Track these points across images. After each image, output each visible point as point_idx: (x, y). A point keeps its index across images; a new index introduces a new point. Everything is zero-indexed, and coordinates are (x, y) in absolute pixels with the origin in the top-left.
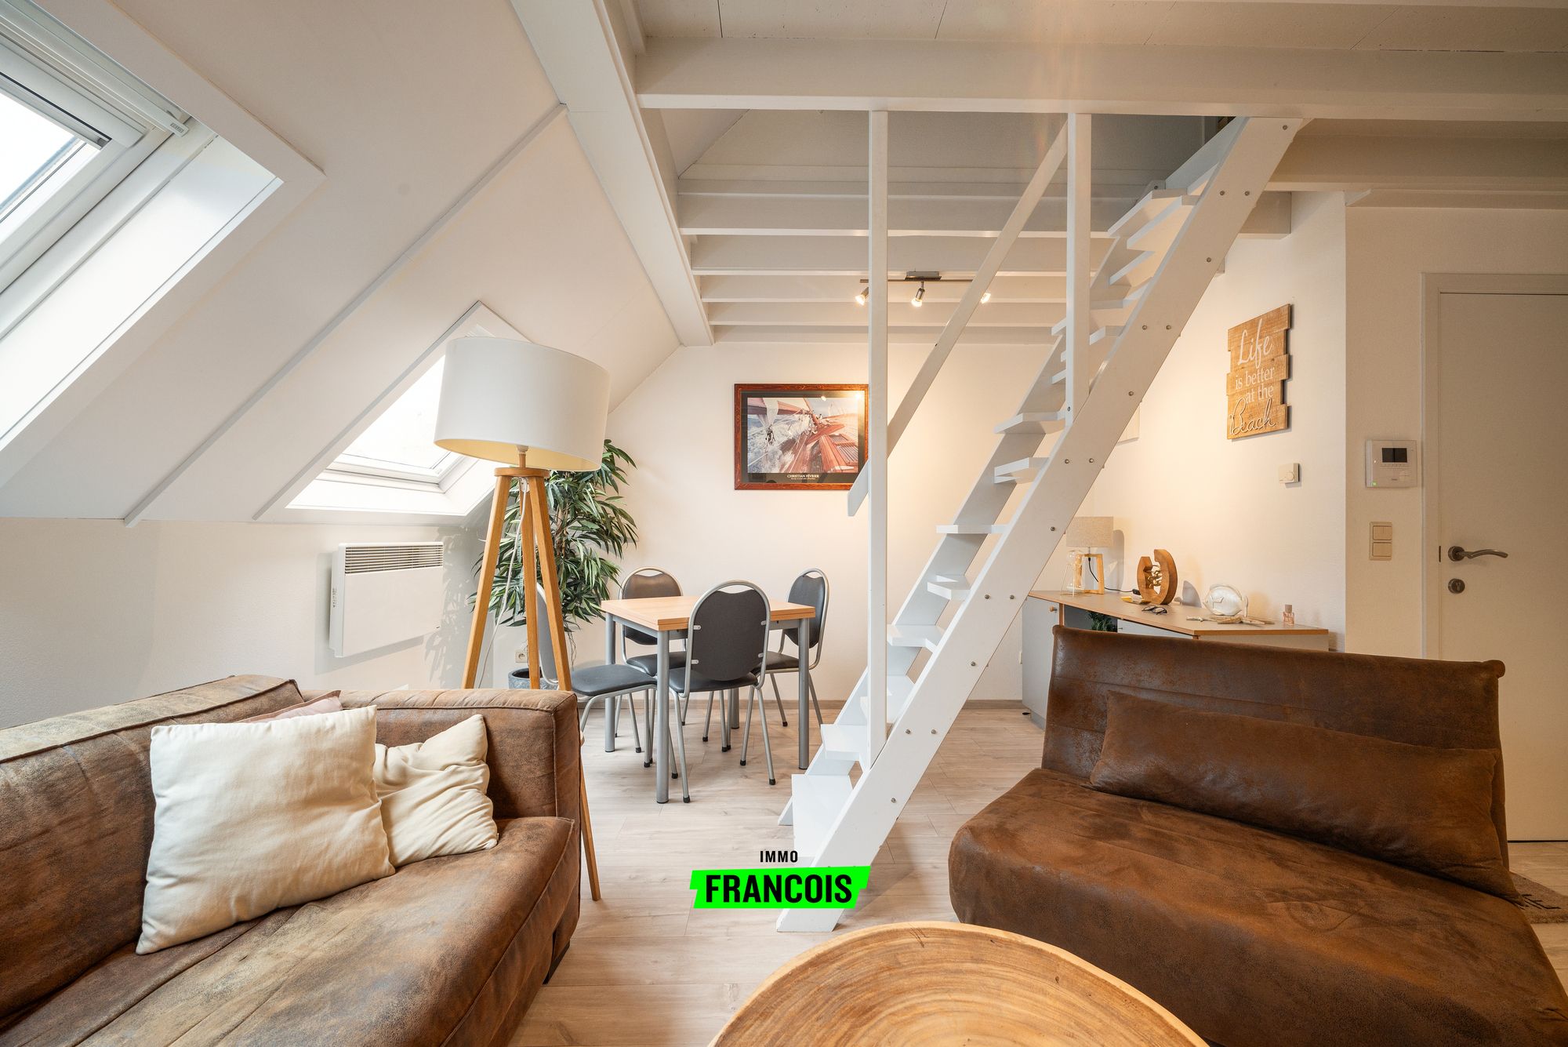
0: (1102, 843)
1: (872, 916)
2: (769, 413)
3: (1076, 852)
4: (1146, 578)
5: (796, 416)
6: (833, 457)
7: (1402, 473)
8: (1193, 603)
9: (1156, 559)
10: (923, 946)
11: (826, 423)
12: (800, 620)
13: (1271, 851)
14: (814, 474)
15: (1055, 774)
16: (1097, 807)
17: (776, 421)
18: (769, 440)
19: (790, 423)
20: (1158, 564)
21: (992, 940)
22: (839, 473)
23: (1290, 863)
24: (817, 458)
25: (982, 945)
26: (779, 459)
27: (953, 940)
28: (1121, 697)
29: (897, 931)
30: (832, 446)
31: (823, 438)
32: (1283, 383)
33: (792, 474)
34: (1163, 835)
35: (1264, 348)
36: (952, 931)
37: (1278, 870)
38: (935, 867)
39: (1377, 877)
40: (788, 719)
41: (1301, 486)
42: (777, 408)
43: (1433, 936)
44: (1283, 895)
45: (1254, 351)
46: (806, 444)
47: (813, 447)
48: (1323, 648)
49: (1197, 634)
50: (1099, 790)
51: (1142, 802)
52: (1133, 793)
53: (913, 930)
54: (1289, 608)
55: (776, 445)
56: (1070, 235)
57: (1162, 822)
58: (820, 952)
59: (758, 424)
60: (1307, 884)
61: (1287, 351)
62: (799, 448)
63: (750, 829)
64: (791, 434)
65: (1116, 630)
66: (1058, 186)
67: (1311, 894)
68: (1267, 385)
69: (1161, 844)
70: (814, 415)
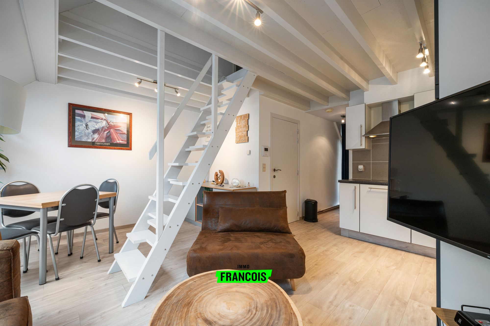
0: (226, 244)
1: (156, 289)
2: (86, 118)
3: (221, 247)
4: (217, 178)
5: (100, 120)
6: (116, 137)
7: (267, 153)
8: (227, 183)
9: (219, 173)
10: (195, 282)
11: (113, 125)
12: (110, 198)
13: (257, 236)
14: (107, 143)
15: (207, 231)
16: (221, 236)
17: (90, 121)
18: (86, 128)
19: (97, 123)
20: (220, 174)
21: (212, 274)
22: (119, 144)
23: (261, 237)
24: (109, 137)
25: (210, 276)
26: (91, 136)
27: (202, 278)
28: (222, 208)
29: (187, 281)
30: (116, 133)
31: (112, 130)
32: (247, 131)
33: (97, 142)
34: (237, 238)
35: (243, 123)
36: (201, 276)
37: (259, 239)
38: (172, 269)
39: (273, 235)
40: (97, 237)
41: (250, 155)
42: (90, 116)
43: (284, 243)
44: (262, 243)
45: (241, 123)
46: (104, 131)
47: (107, 133)
48: (255, 191)
49: (234, 190)
50: (219, 232)
51: (229, 232)
52: (228, 231)
53: (191, 279)
54: (249, 183)
55: (90, 131)
56: (213, 86)
57: (235, 235)
58: (167, 296)
59: (81, 121)
60: (265, 240)
61: (248, 124)
62: (101, 132)
63: (96, 280)
64: (97, 127)
65: (212, 191)
66: (210, 72)
67: (266, 242)
68: (244, 131)
69: (238, 240)
70: (108, 121)
